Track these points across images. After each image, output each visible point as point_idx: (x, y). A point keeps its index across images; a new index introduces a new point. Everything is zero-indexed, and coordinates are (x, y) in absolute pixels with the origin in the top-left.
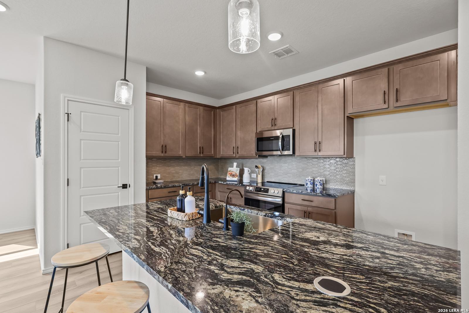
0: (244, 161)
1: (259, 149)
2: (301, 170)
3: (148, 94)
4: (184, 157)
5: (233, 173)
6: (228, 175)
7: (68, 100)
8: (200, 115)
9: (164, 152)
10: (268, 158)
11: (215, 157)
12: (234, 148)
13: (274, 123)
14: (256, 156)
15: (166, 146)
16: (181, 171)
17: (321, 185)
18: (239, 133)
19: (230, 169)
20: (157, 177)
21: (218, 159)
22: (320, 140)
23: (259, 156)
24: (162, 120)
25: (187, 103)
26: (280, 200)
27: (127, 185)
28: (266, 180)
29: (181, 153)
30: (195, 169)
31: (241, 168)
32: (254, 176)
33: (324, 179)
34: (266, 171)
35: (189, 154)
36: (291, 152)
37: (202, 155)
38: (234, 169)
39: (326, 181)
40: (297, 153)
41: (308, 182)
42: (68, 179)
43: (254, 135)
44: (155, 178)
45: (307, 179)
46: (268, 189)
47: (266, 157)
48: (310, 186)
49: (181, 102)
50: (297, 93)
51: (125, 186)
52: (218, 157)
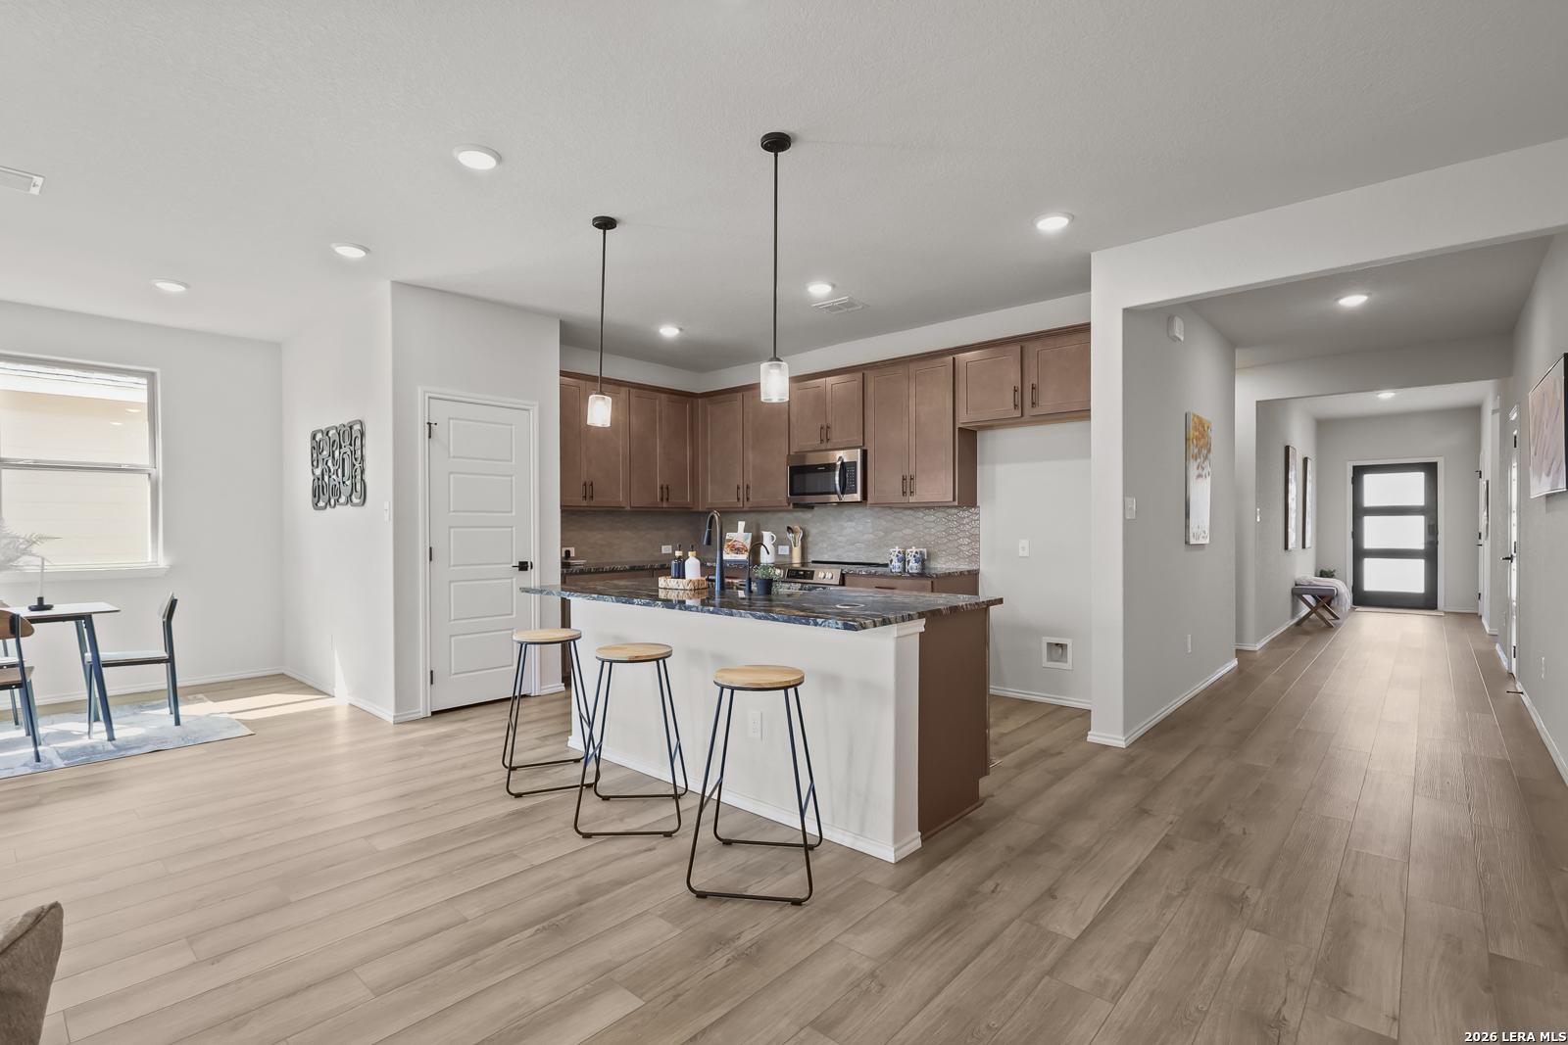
0: (761, 518)
1: (796, 491)
2: (883, 534)
3: (564, 374)
4: (628, 508)
5: (738, 545)
6: (726, 549)
7: (429, 398)
8: (661, 412)
9: (589, 497)
11: (694, 510)
12: (738, 488)
13: (825, 433)
14: (789, 505)
15: (592, 485)
16: (617, 542)
17: (916, 562)
18: (750, 455)
19: (729, 536)
20: (569, 552)
21: (701, 513)
22: (912, 473)
23: (794, 504)
24: (583, 427)
25: (635, 388)
27: (527, 563)
28: (811, 558)
29: (621, 499)
31: (755, 534)
32: (784, 550)
34: (810, 539)
35: (637, 502)
36: (857, 497)
37: (665, 505)
38: (740, 535)
39: (929, 554)
40: (870, 500)
41: (893, 558)
42: (431, 549)
43: (785, 460)
44: (564, 555)
45: (891, 550)
46: (813, 572)
47: (810, 507)
48: (896, 566)
49: (622, 385)
50: (870, 374)
51: (523, 566)
52: (700, 510)
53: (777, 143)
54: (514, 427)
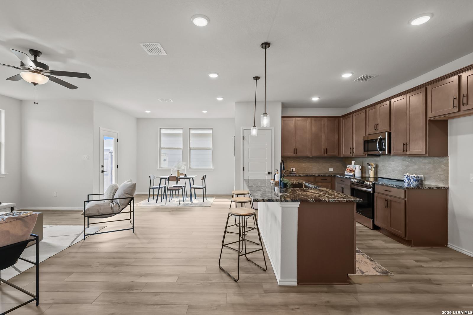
1: (366, 150)
2: (405, 168)
3: (283, 117)
4: (311, 156)
5: (351, 169)
6: (347, 171)
7: (244, 129)
8: (324, 124)
9: (295, 153)
10: (381, 156)
11: (339, 156)
12: (351, 149)
13: (376, 127)
14: (365, 155)
15: (296, 150)
16: (311, 167)
18: (355, 137)
19: (349, 166)
20: (292, 169)
21: (342, 158)
22: (408, 142)
23: (368, 155)
24: (294, 132)
26: (370, 190)
29: (308, 154)
30: (323, 165)
33: (423, 176)
34: (379, 168)
35: (315, 154)
36: (386, 152)
37: (326, 155)
38: (352, 166)
40: (392, 153)
41: (405, 178)
42: (244, 167)
43: (363, 139)
44: (291, 170)
49: (308, 118)
50: (393, 101)
51: (269, 173)
52: (341, 156)
53: (266, 45)
54: (267, 135)
